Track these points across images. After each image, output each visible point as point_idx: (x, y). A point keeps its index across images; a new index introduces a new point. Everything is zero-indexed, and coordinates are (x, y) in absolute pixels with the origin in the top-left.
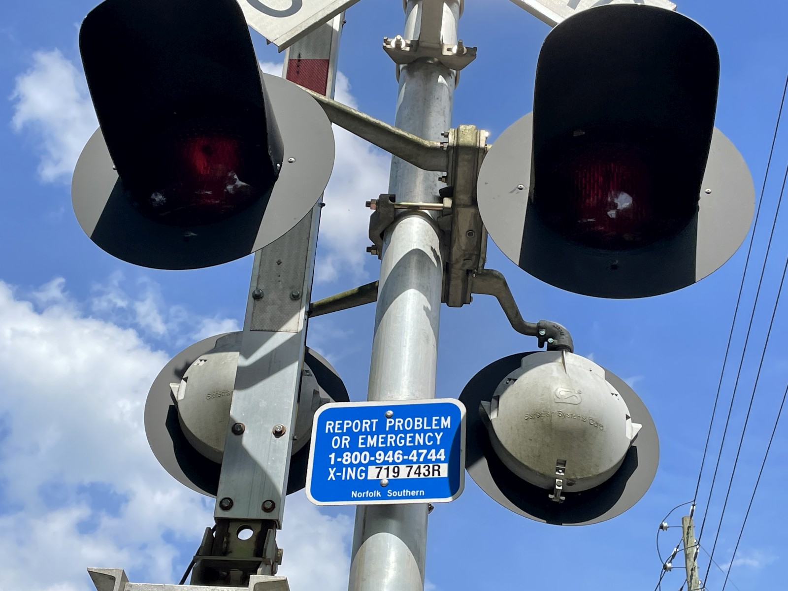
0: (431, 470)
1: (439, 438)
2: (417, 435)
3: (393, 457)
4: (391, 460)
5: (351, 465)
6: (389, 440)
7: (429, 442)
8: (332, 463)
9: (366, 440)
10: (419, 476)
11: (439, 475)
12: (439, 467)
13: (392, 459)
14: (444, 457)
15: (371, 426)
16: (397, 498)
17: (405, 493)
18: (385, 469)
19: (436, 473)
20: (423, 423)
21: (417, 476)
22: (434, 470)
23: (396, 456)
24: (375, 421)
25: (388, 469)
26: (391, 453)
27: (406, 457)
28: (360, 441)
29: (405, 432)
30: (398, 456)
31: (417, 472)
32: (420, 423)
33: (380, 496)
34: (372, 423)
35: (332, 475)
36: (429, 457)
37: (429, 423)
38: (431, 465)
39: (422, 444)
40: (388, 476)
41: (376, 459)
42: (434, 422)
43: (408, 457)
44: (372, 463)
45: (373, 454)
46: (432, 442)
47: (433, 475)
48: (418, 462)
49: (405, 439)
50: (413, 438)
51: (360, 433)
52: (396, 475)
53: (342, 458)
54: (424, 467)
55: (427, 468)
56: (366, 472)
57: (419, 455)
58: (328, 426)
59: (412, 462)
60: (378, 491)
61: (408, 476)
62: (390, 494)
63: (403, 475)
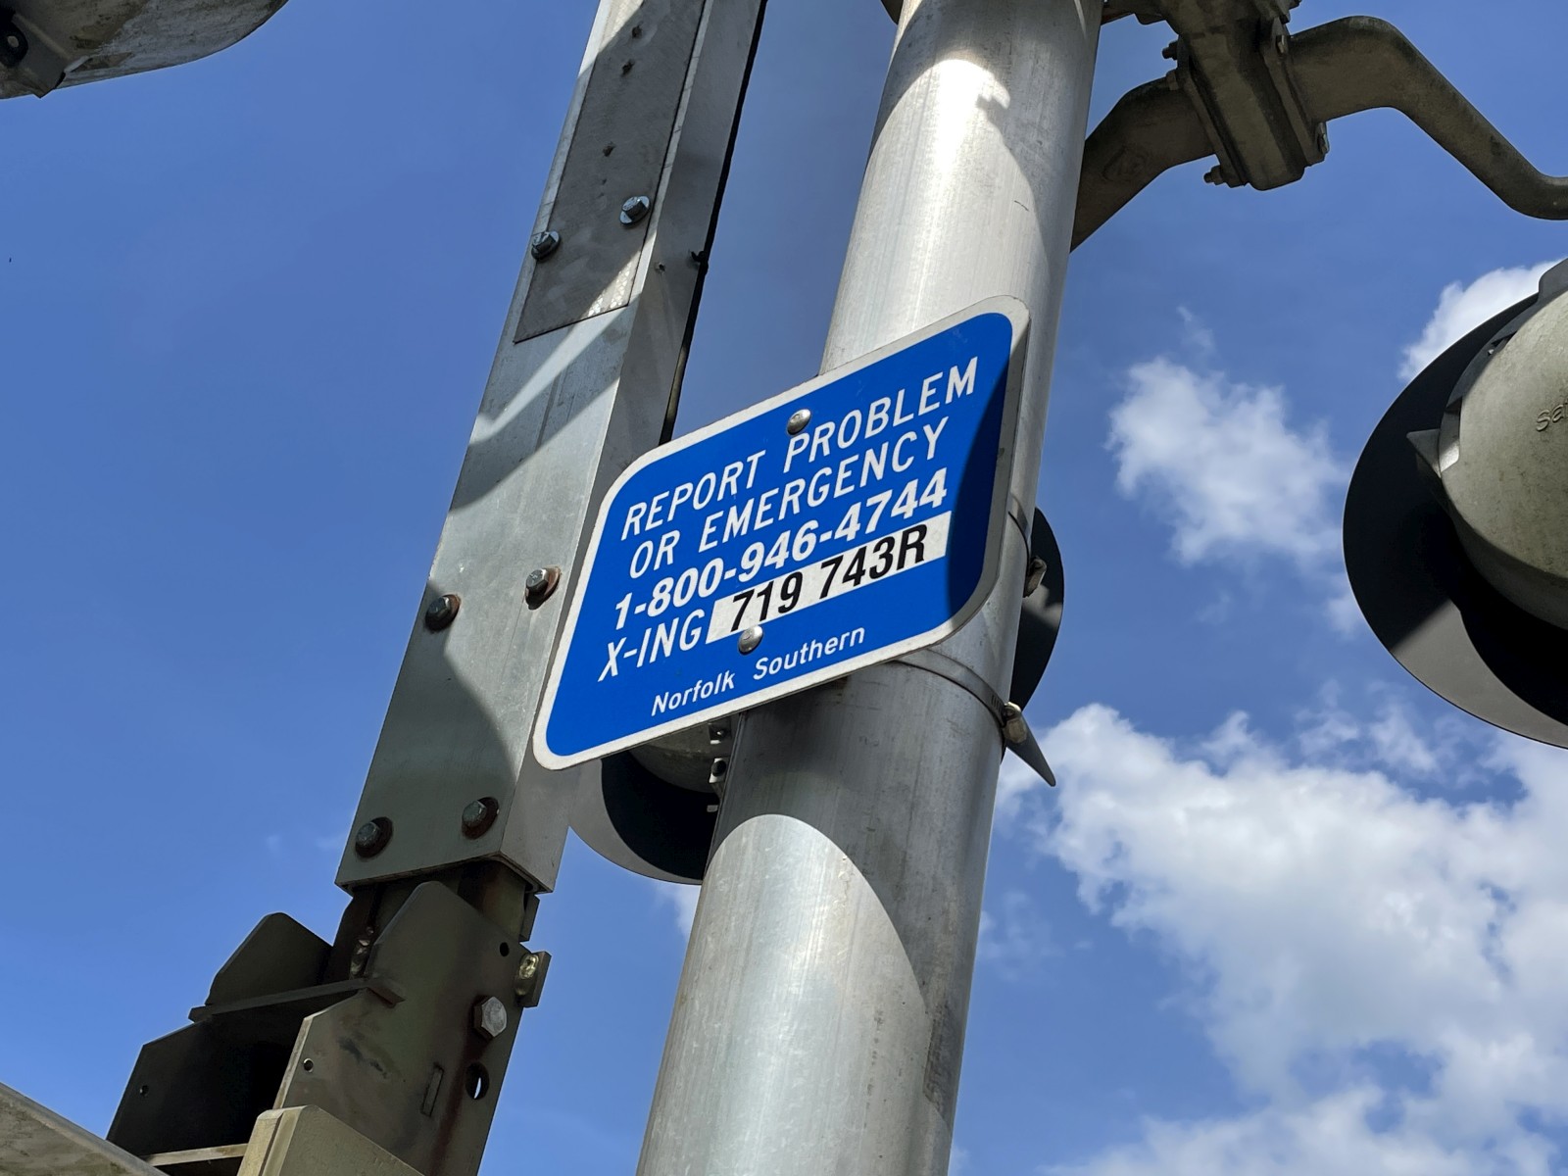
0: (896, 552)
1: (932, 437)
2: (870, 455)
3: (790, 548)
4: (780, 561)
5: (672, 612)
6: (786, 498)
7: (901, 462)
8: (620, 624)
9: (720, 524)
10: (857, 582)
11: (919, 557)
12: (923, 530)
13: (787, 555)
14: (944, 493)
15: (742, 481)
16: (784, 676)
17: (807, 653)
18: (760, 595)
19: (911, 553)
20: (891, 413)
21: (850, 586)
22: (905, 547)
23: (799, 541)
24: (754, 458)
25: (767, 593)
26: (785, 537)
27: (826, 537)
28: (708, 530)
29: (838, 454)
30: (807, 538)
31: (854, 571)
32: (884, 415)
33: (732, 686)
34: (747, 466)
35: (612, 664)
36: (896, 511)
37: (911, 405)
38: (898, 536)
39: (879, 475)
40: (763, 616)
41: (740, 571)
42: (926, 393)
43: (833, 535)
44: (726, 588)
45: (733, 561)
46: (910, 460)
47: (901, 565)
48: (862, 537)
49: (831, 480)
50: (857, 469)
51: (713, 506)
52: (788, 603)
53: (648, 599)
54: (877, 548)
55: (885, 547)
56: (704, 624)
57: (865, 516)
58: (629, 520)
59: (844, 544)
60: (727, 674)
61: (825, 593)
62: (761, 672)
63: (809, 597)
